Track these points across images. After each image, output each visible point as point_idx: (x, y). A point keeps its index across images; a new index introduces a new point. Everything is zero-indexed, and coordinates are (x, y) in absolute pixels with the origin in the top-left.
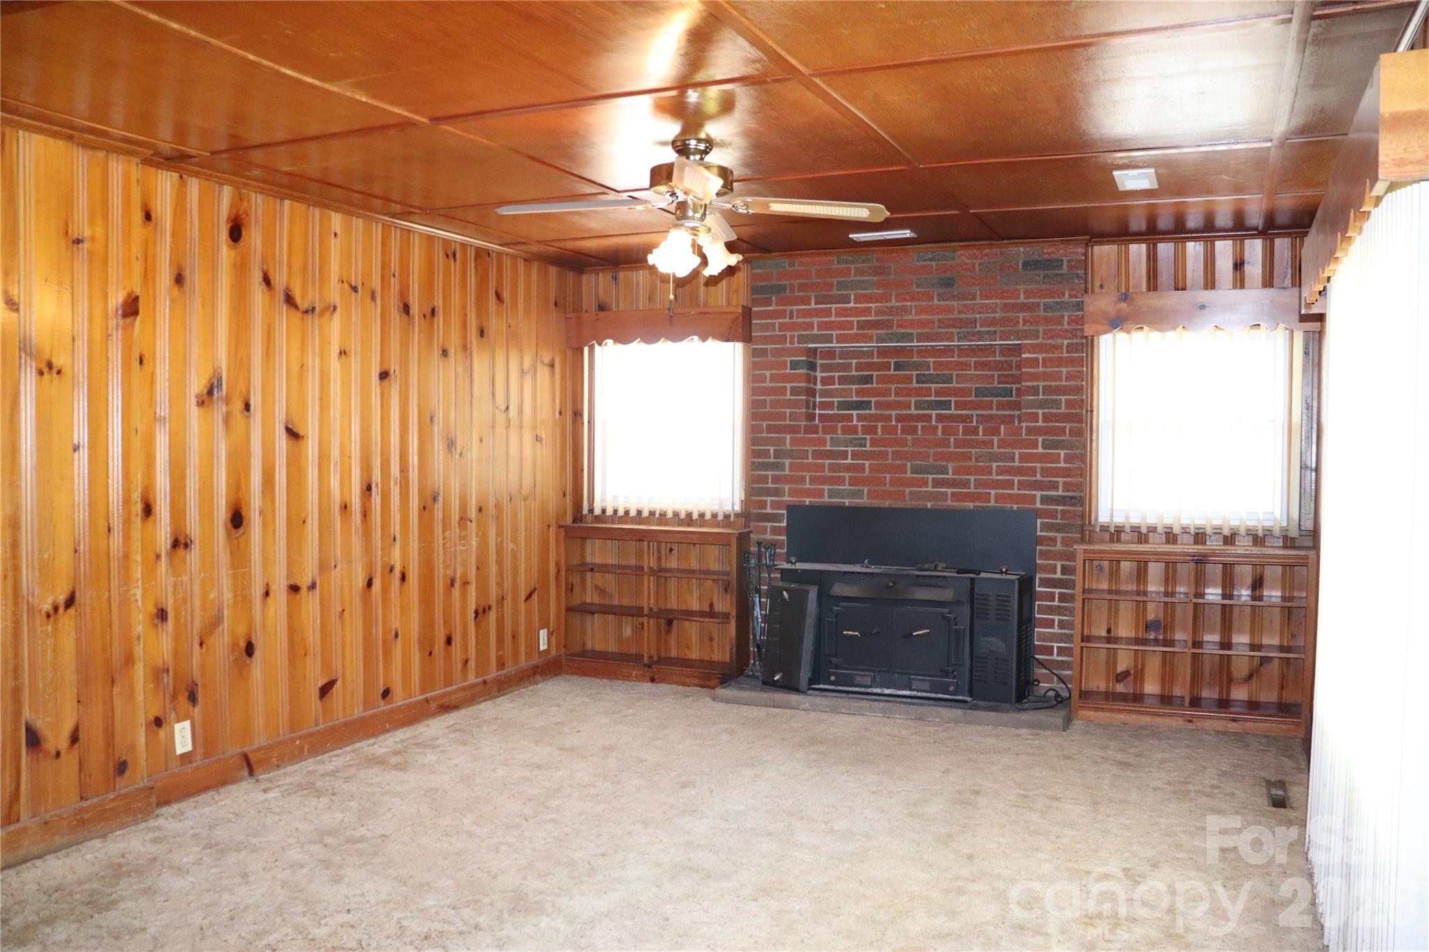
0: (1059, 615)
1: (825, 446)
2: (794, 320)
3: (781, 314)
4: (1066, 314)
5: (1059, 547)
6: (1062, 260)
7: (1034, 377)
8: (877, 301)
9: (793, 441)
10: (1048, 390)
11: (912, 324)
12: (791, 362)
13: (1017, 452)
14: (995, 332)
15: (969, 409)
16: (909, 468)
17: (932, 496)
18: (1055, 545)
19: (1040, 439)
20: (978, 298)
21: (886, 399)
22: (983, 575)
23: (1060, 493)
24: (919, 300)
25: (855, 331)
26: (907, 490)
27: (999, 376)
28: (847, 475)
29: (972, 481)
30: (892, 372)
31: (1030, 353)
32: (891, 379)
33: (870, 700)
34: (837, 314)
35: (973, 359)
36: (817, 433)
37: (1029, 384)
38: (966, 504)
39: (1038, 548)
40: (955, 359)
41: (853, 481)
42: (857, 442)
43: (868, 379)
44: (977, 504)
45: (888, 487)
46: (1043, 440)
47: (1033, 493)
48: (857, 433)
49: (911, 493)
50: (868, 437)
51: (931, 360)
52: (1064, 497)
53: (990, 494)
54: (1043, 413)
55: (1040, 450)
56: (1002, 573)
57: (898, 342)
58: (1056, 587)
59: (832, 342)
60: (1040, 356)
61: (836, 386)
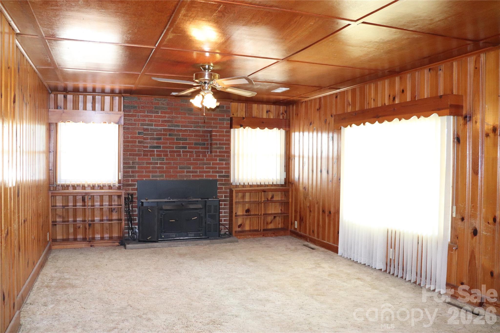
0: (224, 210)
1: (150, 160)
2: (139, 118)
3: (135, 116)
4: (225, 122)
5: (224, 190)
6: (224, 106)
7: (216, 140)
8: (168, 114)
9: (139, 159)
10: (220, 144)
11: (179, 122)
12: (138, 132)
13: (211, 162)
14: (205, 126)
15: (193, 149)
16: (178, 168)
17: (186, 176)
18: (222, 190)
19: (218, 158)
20: (200, 115)
21: (166, 145)
22: (209, 199)
23: (224, 174)
24: (182, 115)
25: (160, 123)
26: (178, 174)
27: (202, 139)
28: (158, 170)
29: (198, 171)
30: (168, 137)
31: (215, 133)
32: (167, 139)
33: (181, 241)
34: (155, 117)
35: (194, 134)
36: (148, 156)
37: (215, 142)
38: (197, 178)
39: (218, 190)
40: (188, 133)
41: (160, 172)
42: (161, 159)
43: (160, 139)
44: (200, 178)
45: (172, 174)
46: (219, 159)
47: (216, 174)
48: (161, 156)
49: (179, 175)
50: (165, 158)
51: (181, 133)
52: (225, 175)
53: (203, 175)
54: (219, 151)
55: (218, 162)
56: (214, 198)
57: (175, 127)
58: (223, 202)
59: (153, 126)
60: (218, 134)
61: (149, 141)
